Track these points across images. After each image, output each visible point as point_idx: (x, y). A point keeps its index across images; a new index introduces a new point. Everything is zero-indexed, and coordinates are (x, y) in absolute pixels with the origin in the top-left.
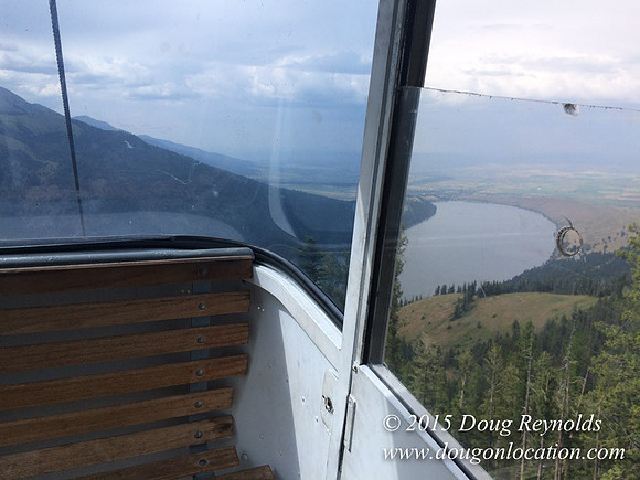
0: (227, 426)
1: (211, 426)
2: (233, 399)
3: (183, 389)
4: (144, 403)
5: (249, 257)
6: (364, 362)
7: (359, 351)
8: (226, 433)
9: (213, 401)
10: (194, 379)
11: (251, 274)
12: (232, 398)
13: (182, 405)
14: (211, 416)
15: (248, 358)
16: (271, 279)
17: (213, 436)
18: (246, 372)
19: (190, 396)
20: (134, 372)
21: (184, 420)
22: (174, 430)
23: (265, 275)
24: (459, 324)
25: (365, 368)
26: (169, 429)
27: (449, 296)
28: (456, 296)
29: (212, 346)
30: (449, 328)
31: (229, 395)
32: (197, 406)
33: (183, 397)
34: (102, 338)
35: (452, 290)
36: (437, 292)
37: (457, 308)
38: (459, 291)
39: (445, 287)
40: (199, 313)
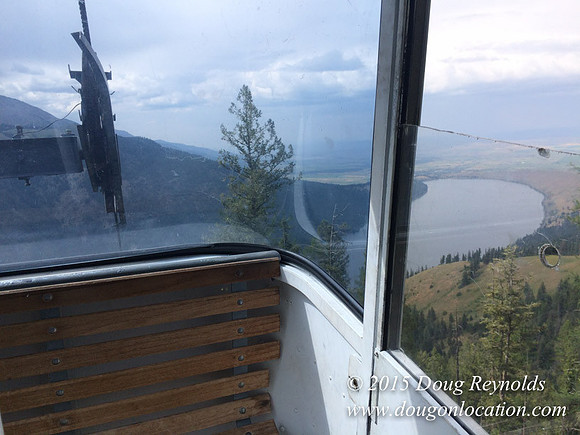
0: (266, 403)
1: (252, 403)
2: (270, 379)
3: (229, 372)
4: (198, 386)
5: (277, 259)
6: (384, 348)
7: (379, 339)
8: (265, 409)
9: (253, 381)
10: (237, 363)
11: (279, 273)
12: (268, 379)
13: (228, 386)
14: (252, 395)
15: (280, 344)
16: (296, 277)
17: (255, 412)
18: (279, 356)
19: (234, 378)
20: (189, 360)
21: (230, 399)
22: (223, 407)
23: (291, 274)
24: (468, 291)
25: (385, 354)
26: (219, 407)
27: (454, 264)
28: (461, 264)
29: (249, 335)
30: (459, 294)
31: (266, 376)
32: (240, 387)
33: (228, 379)
34: (162, 333)
35: (457, 259)
36: (442, 261)
37: (465, 276)
38: (464, 259)
39: (449, 256)
40: (238, 308)
